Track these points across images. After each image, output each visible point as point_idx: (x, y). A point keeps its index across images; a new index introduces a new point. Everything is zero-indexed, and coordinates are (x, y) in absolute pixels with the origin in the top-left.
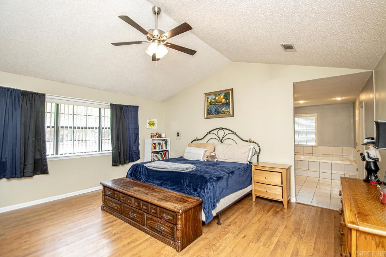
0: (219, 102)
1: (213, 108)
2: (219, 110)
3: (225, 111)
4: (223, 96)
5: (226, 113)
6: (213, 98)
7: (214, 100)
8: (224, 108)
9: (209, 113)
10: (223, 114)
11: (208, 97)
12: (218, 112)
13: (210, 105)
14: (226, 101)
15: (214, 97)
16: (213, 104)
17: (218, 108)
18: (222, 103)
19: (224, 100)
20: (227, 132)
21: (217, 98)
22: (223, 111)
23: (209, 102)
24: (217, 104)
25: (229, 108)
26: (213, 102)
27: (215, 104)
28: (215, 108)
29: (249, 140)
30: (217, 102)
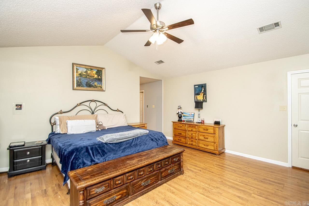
0: (91, 76)
1: (84, 81)
2: (91, 84)
3: (97, 85)
4: (95, 72)
5: (98, 87)
6: (84, 71)
7: (85, 72)
8: (96, 83)
9: (79, 84)
10: (95, 88)
11: (78, 68)
12: (89, 85)
13: (81, 76)
14: (99, 77)
15: (86, 71)
16: (84, 77)
17: (90, 82)
18: (94, 78)
19: (96, 76)
20: (99, 104)
21: (88, 72)
22: (95, 85)
23: (79, 73)
24: (89, 78)
25: (101, 84)
26: (84, 75)
27: (86, 77)
28: (86, 81)
29: (116, 110)
30: (88, 76)
